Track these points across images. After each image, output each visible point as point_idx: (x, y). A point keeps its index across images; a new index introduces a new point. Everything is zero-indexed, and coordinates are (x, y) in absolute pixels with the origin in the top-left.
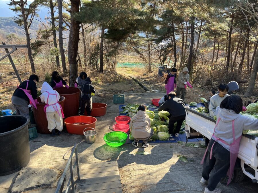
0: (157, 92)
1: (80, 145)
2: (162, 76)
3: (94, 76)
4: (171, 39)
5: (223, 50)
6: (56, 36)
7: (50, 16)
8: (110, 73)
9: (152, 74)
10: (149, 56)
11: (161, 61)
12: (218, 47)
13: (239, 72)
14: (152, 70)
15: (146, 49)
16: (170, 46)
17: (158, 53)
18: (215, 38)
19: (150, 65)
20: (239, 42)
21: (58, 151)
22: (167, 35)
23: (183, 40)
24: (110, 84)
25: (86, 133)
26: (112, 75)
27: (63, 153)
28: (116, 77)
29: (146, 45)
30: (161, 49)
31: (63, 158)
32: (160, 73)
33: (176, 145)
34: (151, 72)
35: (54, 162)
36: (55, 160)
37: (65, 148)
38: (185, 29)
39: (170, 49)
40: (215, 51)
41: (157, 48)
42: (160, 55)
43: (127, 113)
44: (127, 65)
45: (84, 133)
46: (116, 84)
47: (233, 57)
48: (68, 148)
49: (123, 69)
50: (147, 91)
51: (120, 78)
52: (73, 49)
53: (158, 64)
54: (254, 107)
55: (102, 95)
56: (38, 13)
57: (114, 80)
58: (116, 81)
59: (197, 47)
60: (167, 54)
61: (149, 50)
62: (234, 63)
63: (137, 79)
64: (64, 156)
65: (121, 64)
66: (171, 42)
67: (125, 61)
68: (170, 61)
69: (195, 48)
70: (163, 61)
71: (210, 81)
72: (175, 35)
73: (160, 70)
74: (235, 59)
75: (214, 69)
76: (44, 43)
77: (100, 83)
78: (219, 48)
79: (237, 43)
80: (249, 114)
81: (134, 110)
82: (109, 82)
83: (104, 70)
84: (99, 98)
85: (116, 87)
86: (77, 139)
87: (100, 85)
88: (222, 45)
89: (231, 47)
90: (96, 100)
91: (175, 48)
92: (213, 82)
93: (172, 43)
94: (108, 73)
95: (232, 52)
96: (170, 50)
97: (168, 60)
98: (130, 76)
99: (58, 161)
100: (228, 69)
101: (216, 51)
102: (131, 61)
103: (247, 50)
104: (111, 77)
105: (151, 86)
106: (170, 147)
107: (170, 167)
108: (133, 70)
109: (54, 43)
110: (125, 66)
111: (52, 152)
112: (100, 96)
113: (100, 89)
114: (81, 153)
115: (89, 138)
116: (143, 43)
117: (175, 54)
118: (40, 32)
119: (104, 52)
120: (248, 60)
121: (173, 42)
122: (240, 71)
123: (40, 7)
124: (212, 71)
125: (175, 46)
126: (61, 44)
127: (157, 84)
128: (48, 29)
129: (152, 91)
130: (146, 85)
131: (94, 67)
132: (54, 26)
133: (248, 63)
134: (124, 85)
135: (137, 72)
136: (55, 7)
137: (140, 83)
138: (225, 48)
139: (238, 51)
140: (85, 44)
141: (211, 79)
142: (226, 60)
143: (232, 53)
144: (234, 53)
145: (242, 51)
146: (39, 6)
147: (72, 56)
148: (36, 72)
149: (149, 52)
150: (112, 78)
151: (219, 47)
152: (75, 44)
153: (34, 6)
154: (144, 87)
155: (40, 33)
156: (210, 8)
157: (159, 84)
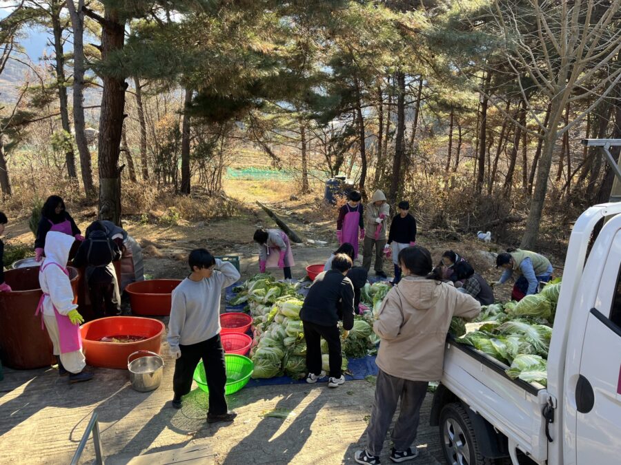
0: (320, 244)
1: (117, 397)
2: (332, 203)
3: (167, 205)
4: (354, 117)
5: (469, 142)
6: (66, 102)
7: (52, 52)
8: (207, 194)
9: (310, 198)
10: (304, 155)
11: (330, 167)
12: (458, 137)
13: (505, 195)
14: (311, 186)
15: (295, 136)
16: (350, 131)
17: (323, 148)
18: (452, 115)
19: (305, 174)
20: (504, 127)
21: (57, 418)
22: (343, 107)
23: (381, 119)
24: (206, 225)
25: (136, 364)
26: (211, 202)
27: (70, 424)
28: (222, 204)
29: (295, 127)
30: (330, 137)
31: (70, 439)
32: (329, 196)
33: (363, 386)
34: (309, 192)
35: (44, 451)
36: (48, 445)
37: (77, 409)
38: (385, 94)
39: (352, 139)
40: (453, 143)
41: (321, 135)
42: (328, 153)
43: (245, 303)
44: (250, 172)
45: (129, 365)
46: (222, 224)
47: (493, 158)
48: (85, 408)
49: (241, 183)
50: (296, 242)
51: (233, 208)
52: (108, 140)
53: (324, 173)
54: (535, 306)
55: (183, 257)
56: (22, 45)
57: (217, 213)
58: (221, 215)
59: (413, 137)
60: (344, 151)
61: (303, 140)
62: (494, 173)
63: (274, 211)
64: (71, 433)
65: (237, 171)
66: (353, 123)
67: (247, 164)
68: (351, 167)
69: (407, 140)
70: (337, 168)
71: (442, 218)
72: (363, 107)
73: (328, 188)
74: (495, 166)
75: (451, 188)
76: (36, 118)
77: (182, 222)
78: (460, 139)
79: (499, 129)
80: (524, 322)
81: (262, 298)
82: (203, 219)
83: (193, 187)
84: (175, 263)
85: (220, 233)
86: (110, 381)
87: (180, 226)
88: (467, 132)
89: (488, 136)
90: (167, 270)
91: (363, 138)
92: (448, 220)
93: (355, 125)
94: (203, 194)
95: (490, 147)
96: (352, 143)
97: (348, 164)
98: (257, 203)
99: (55, 448)
100: (481, 188)
101: (455, 145)
102: (262, 165)
103: (521, 143)
104: (210, 206)
105: (308, 228)
106: (349, 393)
107: (346, 451)
108: (265, 187)
109: (62, 118)
110: (246, 177)
111: (39, 421)
112: (178, 259)
113: (181, 237)
114: (119, 419)
115: (142, 378)
116: (288, 122)
117: (363, 151)
118: (25, 90)
119: (192, 143)
120: (525, 167)
121: (357, 123)
122: (507, 193)
123: (28, 29)
124: (446, 193)
125: (363, 133)
126: (80, 123)
127: (321, 224)
128: (47, 84)
129: (309, 243)
130: (296, 226)
131: (167, 180)
132: (63, 76)
133: (525, 173)
134: (242, 226)
135: (275, 190)
136: (68, 30)
137: (282, 220)
138: (475, 139)
139: (503, 144)
140: (143, 124)
141: (444, 214)
142: (477, 167)
143: (489, 149)
144: (493, 150)
145: (510, 145)
146: (26, 25)
147: (107, 158)
148: (13, 191)
149: (304, 146)
150: (212, 208)
151: (460, 136)
152: (113, 127)
153: (11, 26)
154: (291, 231)
155: (26, 92)
156: (436, 57)
157: (327, 223)
